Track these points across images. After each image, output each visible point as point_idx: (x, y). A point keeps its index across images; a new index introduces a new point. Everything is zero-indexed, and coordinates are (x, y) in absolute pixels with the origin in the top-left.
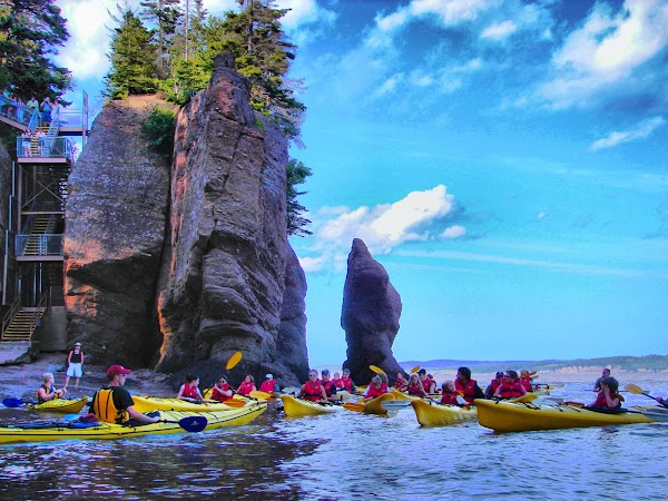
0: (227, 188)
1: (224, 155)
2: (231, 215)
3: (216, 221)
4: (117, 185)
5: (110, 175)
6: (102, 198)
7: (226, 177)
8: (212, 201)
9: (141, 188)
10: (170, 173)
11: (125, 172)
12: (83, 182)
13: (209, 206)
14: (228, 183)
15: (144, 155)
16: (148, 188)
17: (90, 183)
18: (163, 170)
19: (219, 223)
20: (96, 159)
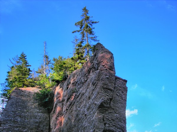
0: (112, 106)
1: (110, 87)
2: (114, 120)
3: (105, 124)
4: (24, 121)
5: (20, 116)
6: (17, 127)
7: (111, 99)
8: (103, 113)
9: (37, 122)
10: (49, 116)
11: (28, 116)
12: (8, 120)
13: (101, 116)
14: (112, 103)
15: (37, 108)
16: (40, 122)
17: (11, 120)
18: (46, 115)
19: (107, 125)
20: (13, 110)
